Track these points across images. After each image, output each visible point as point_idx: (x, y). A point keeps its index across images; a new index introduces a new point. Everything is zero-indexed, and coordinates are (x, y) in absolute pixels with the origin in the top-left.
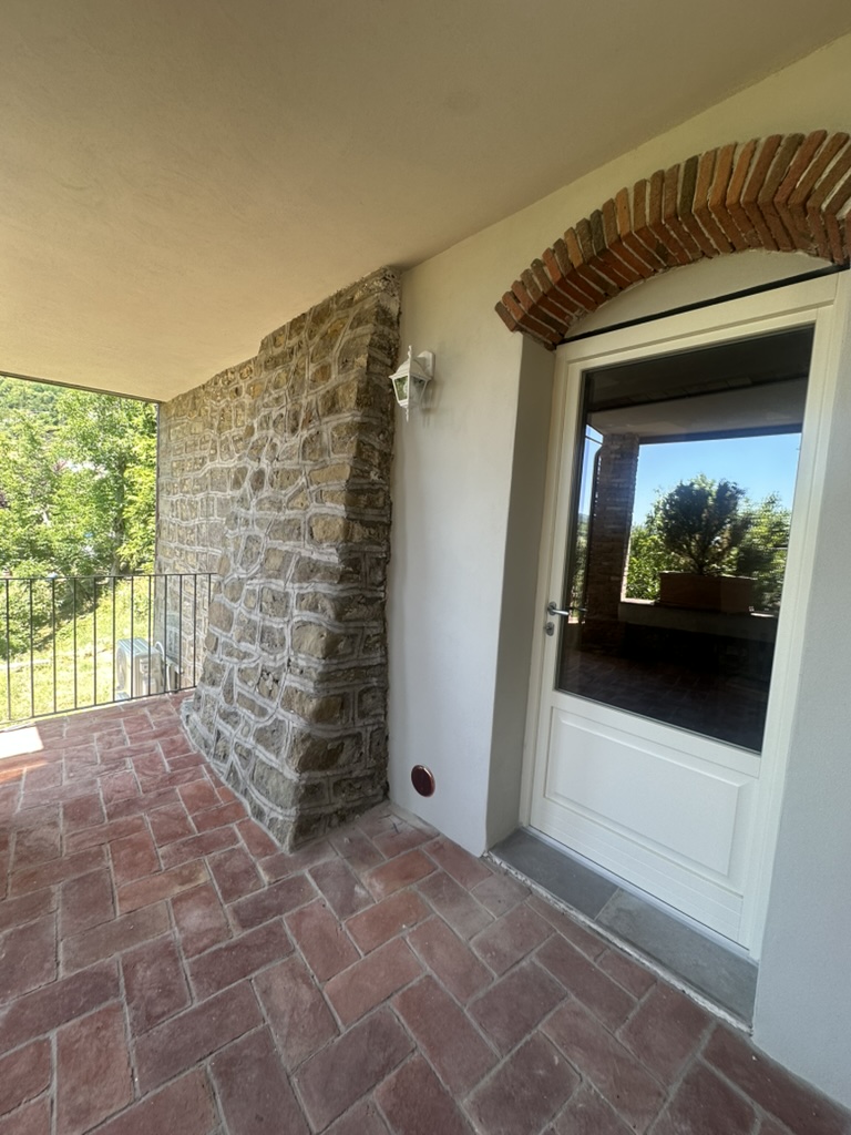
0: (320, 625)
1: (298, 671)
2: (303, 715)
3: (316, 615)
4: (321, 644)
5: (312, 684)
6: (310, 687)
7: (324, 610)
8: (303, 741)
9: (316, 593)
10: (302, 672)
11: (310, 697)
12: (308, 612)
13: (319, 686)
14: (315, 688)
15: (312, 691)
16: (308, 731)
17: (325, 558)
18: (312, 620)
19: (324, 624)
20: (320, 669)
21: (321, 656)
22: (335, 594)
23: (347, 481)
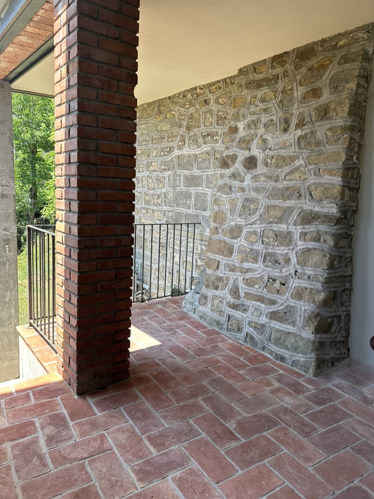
0: (323, 250)
1: (306, 277)
2: (314, 302)
3: (319, 244)
4: (326, 261)
5: (320, 284)
6: (319, 286)
7: (325, 241)
8: (315, 317)
9: (318, 231)
10: (309, 277)
11: (318, 292)
12: (313, 243)
13: (325, 286)
14: (322, 286)
15: (321, 288)
16: (317, 312)
17: (325, 210)
18: (316, 247)
19: (326, 250)
20: (326, 276)
21: (326, 268)
22: (334, 231)
23: (343, 163)
